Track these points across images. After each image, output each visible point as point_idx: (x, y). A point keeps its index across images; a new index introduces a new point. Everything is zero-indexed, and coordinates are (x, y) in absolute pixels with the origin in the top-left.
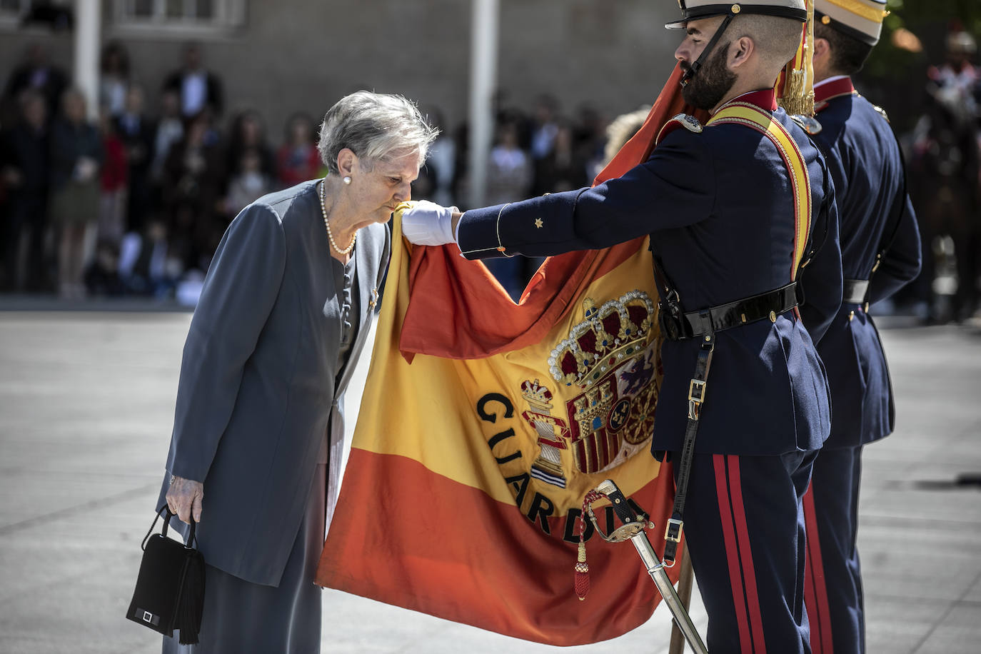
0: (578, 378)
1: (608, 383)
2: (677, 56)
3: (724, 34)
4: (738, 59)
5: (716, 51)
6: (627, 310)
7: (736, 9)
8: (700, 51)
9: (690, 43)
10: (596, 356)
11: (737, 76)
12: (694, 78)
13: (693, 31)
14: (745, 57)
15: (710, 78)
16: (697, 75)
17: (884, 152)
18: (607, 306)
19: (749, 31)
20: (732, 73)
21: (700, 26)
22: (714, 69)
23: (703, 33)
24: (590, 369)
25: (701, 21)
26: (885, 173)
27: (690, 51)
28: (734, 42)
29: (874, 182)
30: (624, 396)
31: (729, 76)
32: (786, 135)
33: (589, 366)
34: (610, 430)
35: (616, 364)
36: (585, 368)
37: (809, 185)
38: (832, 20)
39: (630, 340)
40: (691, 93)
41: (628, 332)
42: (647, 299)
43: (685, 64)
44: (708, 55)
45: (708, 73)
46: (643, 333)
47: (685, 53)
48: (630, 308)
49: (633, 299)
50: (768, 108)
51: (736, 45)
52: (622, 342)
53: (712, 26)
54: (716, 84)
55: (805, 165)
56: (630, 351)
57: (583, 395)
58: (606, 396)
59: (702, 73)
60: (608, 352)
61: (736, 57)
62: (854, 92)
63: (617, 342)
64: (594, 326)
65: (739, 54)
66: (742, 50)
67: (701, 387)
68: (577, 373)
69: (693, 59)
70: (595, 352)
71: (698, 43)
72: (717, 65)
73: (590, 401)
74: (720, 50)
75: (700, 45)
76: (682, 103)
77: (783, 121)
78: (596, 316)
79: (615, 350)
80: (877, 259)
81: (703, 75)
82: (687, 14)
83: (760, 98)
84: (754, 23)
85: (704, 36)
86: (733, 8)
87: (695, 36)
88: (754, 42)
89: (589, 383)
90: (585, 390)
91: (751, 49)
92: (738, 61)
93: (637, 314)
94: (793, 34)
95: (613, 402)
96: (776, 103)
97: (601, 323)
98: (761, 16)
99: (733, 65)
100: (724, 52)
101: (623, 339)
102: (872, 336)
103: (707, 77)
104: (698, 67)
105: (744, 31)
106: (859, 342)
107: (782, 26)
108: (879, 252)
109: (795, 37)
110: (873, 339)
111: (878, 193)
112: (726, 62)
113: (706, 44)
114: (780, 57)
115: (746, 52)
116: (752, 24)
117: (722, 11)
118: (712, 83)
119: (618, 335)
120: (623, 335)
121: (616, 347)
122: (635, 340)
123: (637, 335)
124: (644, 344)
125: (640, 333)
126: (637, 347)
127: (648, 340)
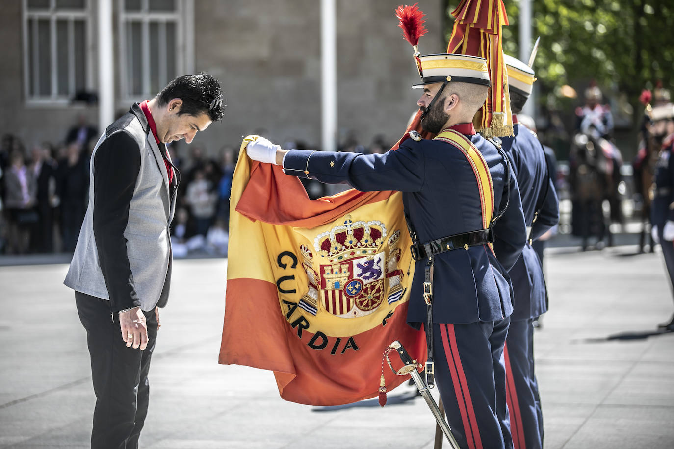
2: (418, 104)
3: (443, 92)
4: (450, 106)
5: (438, 102)
6: (370, 230)
7: (449, 79)
8: (430, 101)
9: (426, 97)
11: (450, 115)
12: (427, 116)
13: (426, 90)
14: (454, 105)
15: (435, 117)
16: (428, 114)
17: (537, 155)
19: (456, 91)
20: (447, 115)
21: (430, 88)
22: (437, 111)
23: (432, 92)
25: (431, 85)
26: (538, 169)
27: (425, 100)
28: (448, 97)
29: (532, 171)
31: (445, 116)
35: (355, 256)
39: (366, 246)
40: (426, 124)
41: (367, 241)
43: (423, 108)
44: (434, 103)
45: (434, 113)
46: (376, 245)
47: (423, 102)
48: (372, 229)
49: (375, 225)
50: (469, 136)
51: (449, 99)
52: (361, 245)
53: (437, 87)
54: (438, 120)
56: (365, 252)
59: (431, 114)
60: (352, 248)
61: (449, 105)
62: (519, 123)
63: (359, 244)
64: (348, 231)
65: (451, 103)
66: (452, 101)
67: (429, 286)
69: (427, 106)
70: (344, 245)
71: (429, 97)
72: (439, 110)
74: (440, 101)
75: (431, 98)
76: (421, 130)
79: (356, 249)
80: (535, 215)
82: (424, 81)
85: (432, 93)
86: (447, 78)
87: (427, 93)
88: (459, 97)
91: (457, 101)
92: (450, 108)
93: (375, 234)
94: (482, 93)
96: (474, 130)
97: (352, 231)
98: (463, 83)
99: (448, 110)
100: (443, 102)
101: (362, 244)
102: (534, 257)
103: (433, 116)
104: (429, 110)
105: (453, 91)
106: (528, 260)
107: (475, 89)
108: (536, 211)
109: (482, 95)
110: (535, 259)
111: (534, 177)
112: (443, 108)
113: (433, 98)
114: (473, 106)
115: (454, 102)
116: (458, 87)
117: (442, 79)
118: (436, 120)
119: (361, 241)
120: (363, 241)
121: (358, 246)
122: (370, 248)
123: (372, 245)
124: (375, 252)
125: (374, 244)
126: (370, 252)
127: (377, 250)
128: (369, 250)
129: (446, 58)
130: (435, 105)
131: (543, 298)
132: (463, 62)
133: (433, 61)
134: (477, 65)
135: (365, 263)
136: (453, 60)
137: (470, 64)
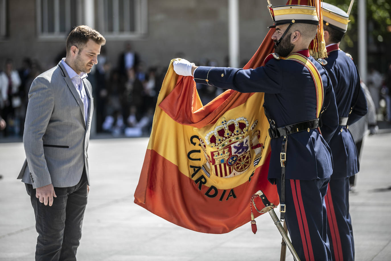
0: (216, 145)
1: (228, 149)
2: (273, 38)
3: (289, 30)
4: (295, 39)
6: (238, 123)
7: (293, 21)
8: (281, 36)
9: (277, 33)
10: (224, 138)
11: (295, 45)
12: (279, 46)
13: (278, 29)
14: (297, 38)
15: (285, 46)
16: (280, 45)
17: (351, 70)
18: (231, 121)
19: (299, 29)
20: (293, 44)
21: (281, 27)
23: (282, 30)
24: (221, 143)
25: (281, 26)
26: (351, 78)
27: (277, 36)
28: (293, 33)
29: (347, 81)
30: (235, 154)
31: (291, 45)
32: (313, 66)
33: (221, 141)
34: (228, 165)
35: (232, 142)
36: (219, 142)
37: (322, 83)
38: (329, 24)
39: (238, 135)
41: (238, 131)
42: (247, 121)
43: (276, 41)
45: (284, 44)
46: (244, 133)
47: (275, 37)
49: (241, 120)
50: (306, 56)
51: (294, 34)
52: (235, 135)
53: (285, 27)
54: (287, 48)
55: (320, 76)
56: (237, 138)
57: (218, 151)
58: (227, 153)
59: (282, 44)
60: (229, 137)
61: (294, 38)
62: (339, 49)
63: (233, 134)
64: (225, 128)
65: (295, 37)
66: (296, 36)
67: (284, 155)
68: (215, 144)
69: (278, 39)
70: (224, 137)
71: (280, 33)
72: (287, 42)
73: (220, 154)
74: (288, 36)
77: (312, 61)
78: (226, 124)
79: (232, 137)
80: (350, 110)
81: (282, 45)
82: (276, 23)
83: (304, 53)
84: (300, 26)
86: (292, 21)
87: (279, 31)
88: (300, 33)
89: (220, 148)
90: (218, 150)
91: (299, 35)
92: (295, 40)
93: (242, 126)
95: (229, 155)
96: (309, 54)
97: (228, 127)
98: (303, 24)
99: (293, 41)
100: (289, 37)
101: (235, 134)
102: (350, 137)
103: (284, 46)
104: (280, 42)
105: (296, 29)
106: (345, 140)
107: (310, 27)
108: (351, 106)
109: (315, 31)
110: (350, 138)
111: (349, 85)
112: (290, 40)
113: (283, 33)
114: (310, 38)
115: (297, 37)
116: (299, 26)
117: (288, 22)
118: (285, 48)
119: (234, 132)
120: (235, 132)
121: (232, 136)
122: (240, 135)
123: (241, 133)
124: (244, 137)
125: (242, 133)
126: (240, 138)
127: (245, 136)
128: (240, 136)
129: (291, 8)
130: (285, 38)
131: (355, 164)
132: (302, 10)
133: (282, 10)
134: (311, 12)
135: (239, 145)
136: (296, 9)
137: (306, 11)
